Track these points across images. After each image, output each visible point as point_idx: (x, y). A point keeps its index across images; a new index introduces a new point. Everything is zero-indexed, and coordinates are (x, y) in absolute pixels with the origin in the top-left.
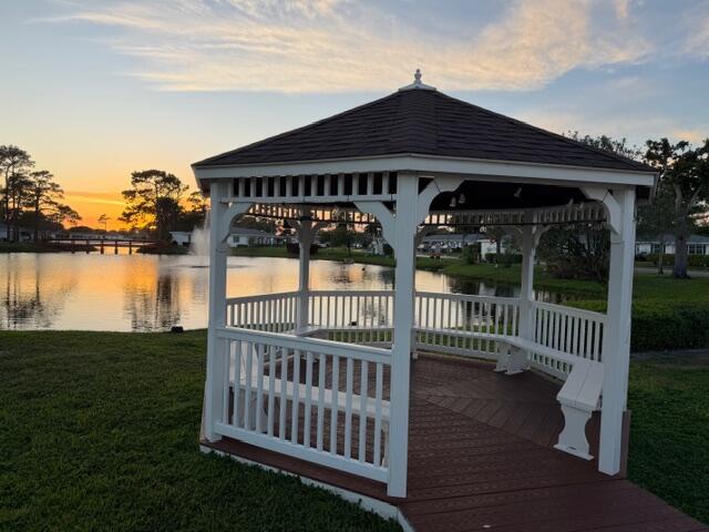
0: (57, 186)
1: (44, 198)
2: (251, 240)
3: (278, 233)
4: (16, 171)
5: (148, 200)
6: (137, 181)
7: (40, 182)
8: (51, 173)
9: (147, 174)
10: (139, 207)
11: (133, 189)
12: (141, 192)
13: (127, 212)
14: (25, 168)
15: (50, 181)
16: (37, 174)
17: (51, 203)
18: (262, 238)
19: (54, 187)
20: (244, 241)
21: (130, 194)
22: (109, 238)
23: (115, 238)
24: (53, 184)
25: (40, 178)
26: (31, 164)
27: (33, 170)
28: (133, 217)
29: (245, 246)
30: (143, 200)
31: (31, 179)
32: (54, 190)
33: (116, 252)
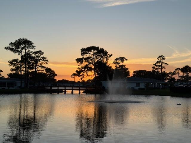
0: (46, 58)
1: (39, 64)
2: (147, 85)
3: (167, 81)
4: (27, 51)
5: (89, 63)
6: (84, 53)
7: (37, 56)
8: (42, 52)
9: (89, 49)
10: (85, 67)
11: (81, 57)
12: (86, 59)
13: (79, 70)
14: (31, 50)
15: (42, 56)
16: (36, 53)
17: (42, 67)
18: (155, 84)
19: (44, 59)
20: (142, 86)
21: (79, 60)
22: (76, 85)
23: (78, 85)
24: (43, 58)
25: (37, 54)
26: (33, 47)
27: (34, 50)
28: (81, 73)
29: (144, 89)
30: (87, 63)
31: (34, 55)
32: (44, 60)
33: (72, 93)
